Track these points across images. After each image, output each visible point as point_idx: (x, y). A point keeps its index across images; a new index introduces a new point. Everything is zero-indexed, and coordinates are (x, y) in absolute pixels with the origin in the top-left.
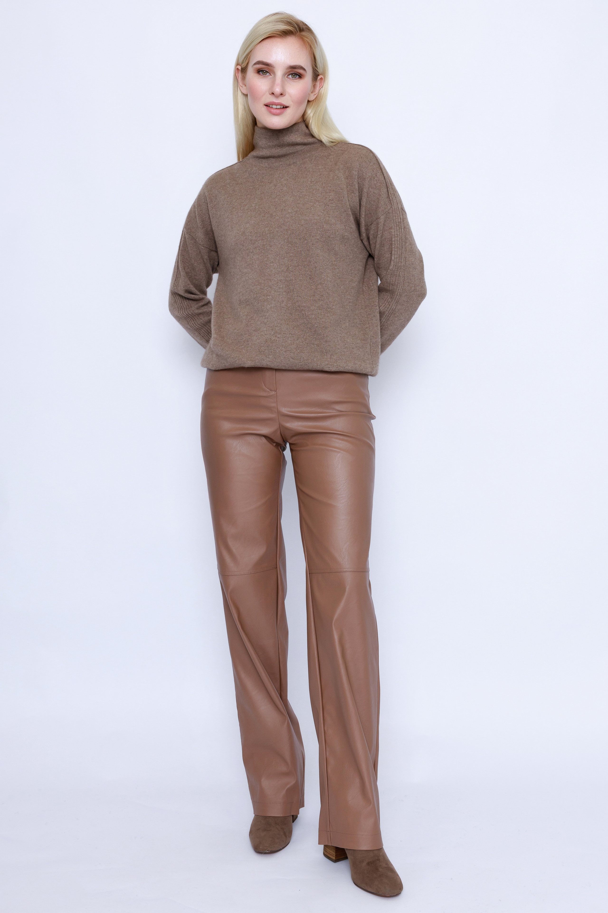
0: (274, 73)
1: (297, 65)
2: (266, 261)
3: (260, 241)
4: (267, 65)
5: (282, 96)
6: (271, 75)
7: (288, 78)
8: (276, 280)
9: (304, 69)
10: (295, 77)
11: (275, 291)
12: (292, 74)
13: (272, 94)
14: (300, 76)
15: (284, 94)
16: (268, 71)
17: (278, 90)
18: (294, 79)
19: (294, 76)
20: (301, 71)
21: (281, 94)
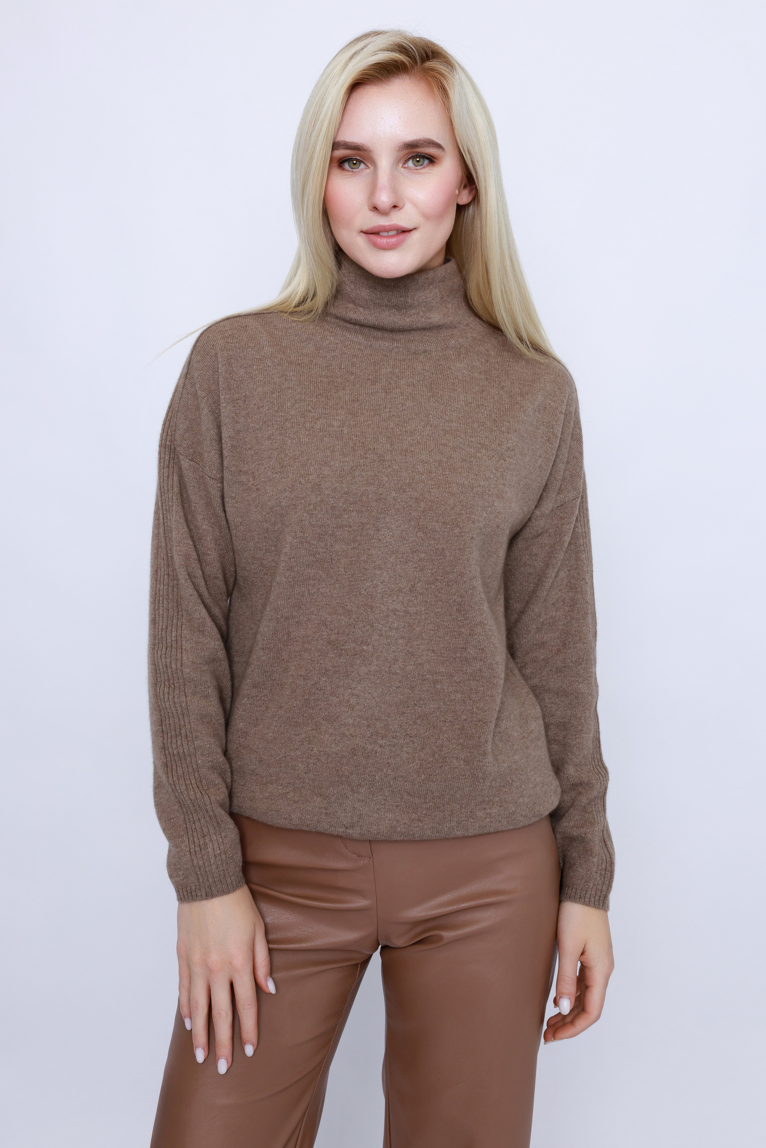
0: (374, 163)
1: (420, 140)
2: (365, 562)
3: (354, 514)
4: (357, 148)
5: (397, 209)
6: (369, 168)
7: (405, 168)
8: (384, 608)
9: (438, 146)
10: (420, 164)
11: (381, 635)
12: (413, 158)
13: (374, 209)
14: (432, 160)
15: (399, 205)
16: (361, 159)
17: (384, 199)
18: (421, 167)
19: (418, 161)
20: (432, 151)
21: (395, 207)
